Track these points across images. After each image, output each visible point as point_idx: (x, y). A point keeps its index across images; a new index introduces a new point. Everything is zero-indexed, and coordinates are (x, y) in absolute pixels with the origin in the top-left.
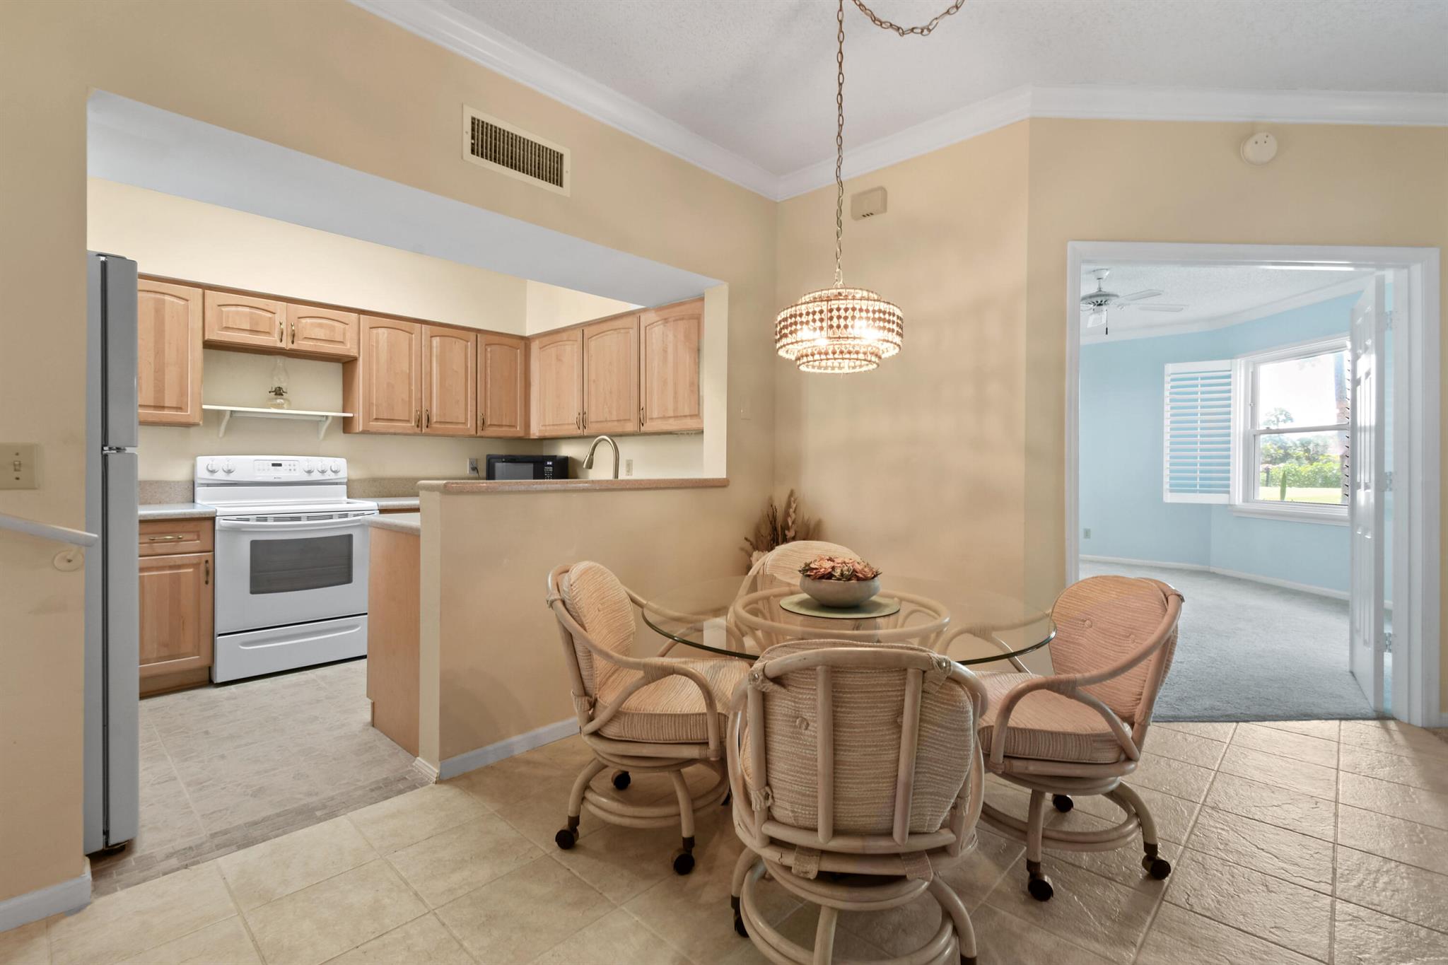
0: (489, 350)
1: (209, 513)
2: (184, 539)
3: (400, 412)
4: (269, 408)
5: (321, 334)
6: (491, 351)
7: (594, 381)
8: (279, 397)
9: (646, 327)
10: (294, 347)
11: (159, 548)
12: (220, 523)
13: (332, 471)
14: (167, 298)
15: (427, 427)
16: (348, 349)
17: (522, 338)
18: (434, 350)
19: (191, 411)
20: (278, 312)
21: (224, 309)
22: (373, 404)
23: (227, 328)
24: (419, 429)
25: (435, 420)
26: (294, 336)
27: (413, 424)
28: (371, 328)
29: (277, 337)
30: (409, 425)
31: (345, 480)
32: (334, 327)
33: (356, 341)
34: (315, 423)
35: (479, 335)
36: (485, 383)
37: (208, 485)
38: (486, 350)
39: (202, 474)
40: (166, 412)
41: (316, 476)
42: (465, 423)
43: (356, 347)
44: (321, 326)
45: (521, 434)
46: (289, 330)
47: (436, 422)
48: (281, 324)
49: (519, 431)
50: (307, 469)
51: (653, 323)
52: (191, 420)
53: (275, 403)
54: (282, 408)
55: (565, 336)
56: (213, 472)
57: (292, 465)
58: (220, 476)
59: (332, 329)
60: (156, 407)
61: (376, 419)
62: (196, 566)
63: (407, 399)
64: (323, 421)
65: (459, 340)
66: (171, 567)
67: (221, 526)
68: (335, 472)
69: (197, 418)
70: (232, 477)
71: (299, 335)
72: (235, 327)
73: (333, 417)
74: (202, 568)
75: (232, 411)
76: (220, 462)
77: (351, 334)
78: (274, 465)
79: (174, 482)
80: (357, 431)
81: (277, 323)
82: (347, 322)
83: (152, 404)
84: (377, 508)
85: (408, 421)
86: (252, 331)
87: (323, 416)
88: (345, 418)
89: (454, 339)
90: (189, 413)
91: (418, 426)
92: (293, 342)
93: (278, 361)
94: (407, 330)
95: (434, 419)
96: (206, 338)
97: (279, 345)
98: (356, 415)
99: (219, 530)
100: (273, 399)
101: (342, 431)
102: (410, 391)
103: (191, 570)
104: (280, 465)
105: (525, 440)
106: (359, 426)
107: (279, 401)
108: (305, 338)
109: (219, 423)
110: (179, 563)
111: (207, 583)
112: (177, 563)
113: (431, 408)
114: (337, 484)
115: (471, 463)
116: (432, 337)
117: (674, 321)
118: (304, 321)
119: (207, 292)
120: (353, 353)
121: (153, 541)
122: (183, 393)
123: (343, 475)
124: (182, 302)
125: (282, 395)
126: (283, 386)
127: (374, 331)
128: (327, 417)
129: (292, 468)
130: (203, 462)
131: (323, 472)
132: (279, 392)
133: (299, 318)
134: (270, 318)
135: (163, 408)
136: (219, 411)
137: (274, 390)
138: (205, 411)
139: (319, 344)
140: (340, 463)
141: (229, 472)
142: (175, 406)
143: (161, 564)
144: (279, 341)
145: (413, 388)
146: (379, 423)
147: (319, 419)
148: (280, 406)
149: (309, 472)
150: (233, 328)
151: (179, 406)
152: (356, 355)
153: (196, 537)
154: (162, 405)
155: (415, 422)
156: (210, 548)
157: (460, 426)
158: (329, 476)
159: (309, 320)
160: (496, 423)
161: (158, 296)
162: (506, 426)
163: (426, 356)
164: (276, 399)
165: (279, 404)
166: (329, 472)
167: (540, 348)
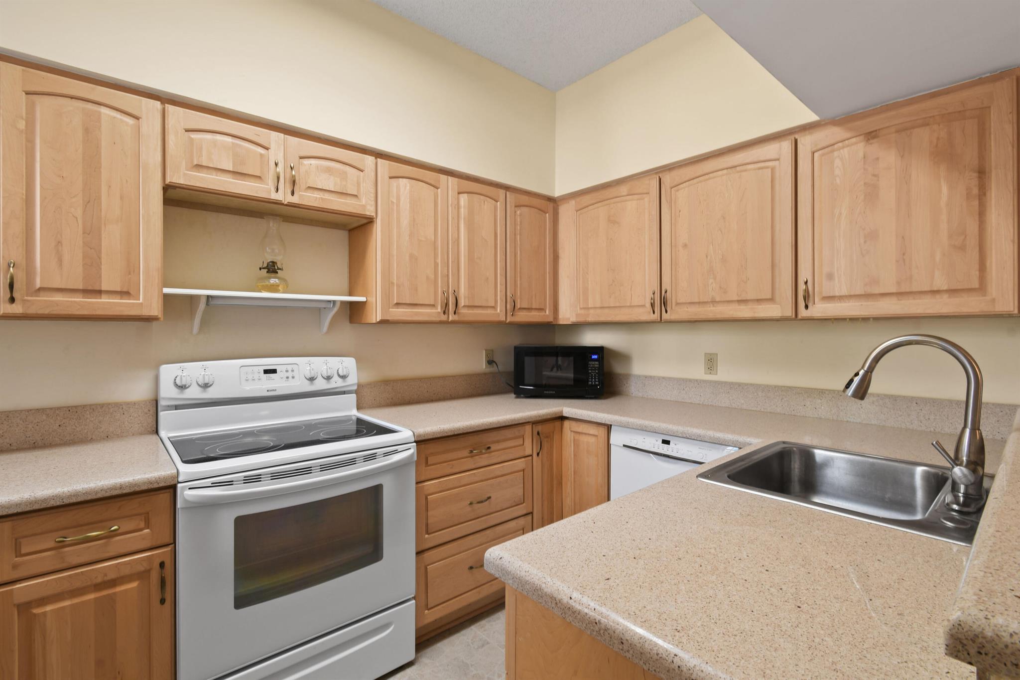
0: (518, 212)
1: (165, 479)
2: (120, 531)
3: (424, 296)
4: (260, 291)
5: (329, 183)
6: (521, 215)
7: (685, 246)
8: (273, 275)
9: (813, 153)
10: (295, 200)
11: (73, 554)
12: (186, 494)
13: (339, 375)
14: (104, 110)
15: (455, 313)
16: (364, 205)
17: (550, 199)
18: (462, 210)
19: (144, 298)
20: (273, 146)
21: (194, 136)
22: (393, 283)
23: (199, 167)
24: (446, 316)
25: (463, 305)
26: (294, 182)
27: (439, 310)
28: (390, 178)
29: (271, 186)
30: (434, 311)
31: (355, 388)
32: (345, 173)
33: (373, 195)
34: (316, 310)
35: (508, 193)
36: (515, 256)
37: (177, 407)
38: (515, 212)
39: (168, 392)
40: (105, 299)
41: (320, 385)
42: (494, 308)
43: (373, 203)
44: (329, 170)
45: (551, 319)
46: (288, 176)
47: (464, 306)
48: (276, 164)
49: (546, 316)
50: (308, 376)
51: (833, 145)
52: (145, 312)
53: (267, 283)
54: (277, 291)
55: (624, 189)
56: (182, 388)
57: (290, 371)
58: (194, 393)
59: (343, 176)
60: (86, 292)
61: (398, 304)
62: (142, 576)
63: (432, 277)
64: (330, 308)
65: (488, 199)
66: (98, 587)
67: (186, 501)
68: (343, 377)
69: (155, 309)
70: (211, 394)
71: (301, 184)
72: (211, 166)
73: (343, 303)
74: (155, 576)
75: (208, 297)
76: (193, 371)
77: (367, 187)
78: (266, 372)
79: (128, 404)
80: (374, 322)
81: (272, 165)
82: (362, 168)
83: (81, 287)
84: (413, 440)
85: (433, 306)
86: (236, 173)
87: (330, 301)
88: (351, 303)
89: (482, 197)
90: (141, 301)
91: (444, 313)
92: (293, 193)
93: (271, 224)
94: (433, 183)
95: (462, 303)
96: (168, 181)
97: (274, 196)
98: (372, 300)
99: (182, 508)
100: (262, 279)
101: (348, 321)
102: (436, 265)
103: (134, 584)
104: (274, 371)
105: (550, 327)
106: (375, 314)
107: (272, 281)
108: (309, 187)
109: (192, 313)
110: (112, 576)
111: (163, 601)
112: (109, 578)
113: (458, 287)
114: (344, 393)
115: (487, 355)
116: (459, 193)
117: (898, 131)
118: (306, 162)
119: (170, 108)
120: (369, 211)
121: (61, 545)
122: (131, 268)
123: (353, 380)
124: (130, 121)
125: (277, 273)
126: (278, 259)
127: (394, 182)
128: (334, 302)
129: (290, 374)
130: (169, 373)
131: (328, 378)
132: (272, 268)
133: (301, 158)
134: (261, 155)
135: (99, 292)
136: (192, 297)
137: (265, 265)
138: (166, 297)
139: (327, 196)
140: (348, 364)
141: (206, 386)
142: (119, 289)
143: (78, 584)
144: (273, 190)
145: (439, 261)
146: (401, 310)
147: (323, 305)
148: (273, 289)
149: (312, 379)
150: (208, 168)
151: (125, 290)
152: (373, 214)
153: (142, 525)
154: (97, 288)
155: (442, 307)
156: (167, 539)
157: (490, 311)
158: (336, 383)
159: (313, 162)
160: (526, 307)
161: (90, 106)
162: (536, 309)
163: (453, 218)
164: (270, 278)
165: (273, 285)
166: (336, 378)
167: (577, 211)
